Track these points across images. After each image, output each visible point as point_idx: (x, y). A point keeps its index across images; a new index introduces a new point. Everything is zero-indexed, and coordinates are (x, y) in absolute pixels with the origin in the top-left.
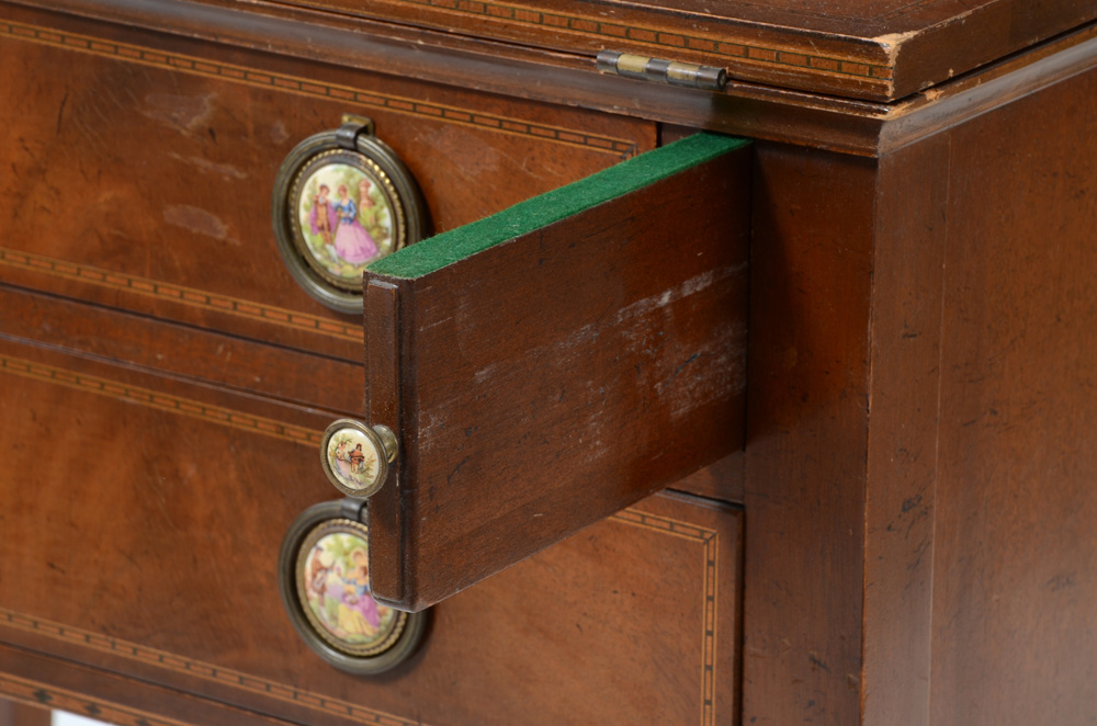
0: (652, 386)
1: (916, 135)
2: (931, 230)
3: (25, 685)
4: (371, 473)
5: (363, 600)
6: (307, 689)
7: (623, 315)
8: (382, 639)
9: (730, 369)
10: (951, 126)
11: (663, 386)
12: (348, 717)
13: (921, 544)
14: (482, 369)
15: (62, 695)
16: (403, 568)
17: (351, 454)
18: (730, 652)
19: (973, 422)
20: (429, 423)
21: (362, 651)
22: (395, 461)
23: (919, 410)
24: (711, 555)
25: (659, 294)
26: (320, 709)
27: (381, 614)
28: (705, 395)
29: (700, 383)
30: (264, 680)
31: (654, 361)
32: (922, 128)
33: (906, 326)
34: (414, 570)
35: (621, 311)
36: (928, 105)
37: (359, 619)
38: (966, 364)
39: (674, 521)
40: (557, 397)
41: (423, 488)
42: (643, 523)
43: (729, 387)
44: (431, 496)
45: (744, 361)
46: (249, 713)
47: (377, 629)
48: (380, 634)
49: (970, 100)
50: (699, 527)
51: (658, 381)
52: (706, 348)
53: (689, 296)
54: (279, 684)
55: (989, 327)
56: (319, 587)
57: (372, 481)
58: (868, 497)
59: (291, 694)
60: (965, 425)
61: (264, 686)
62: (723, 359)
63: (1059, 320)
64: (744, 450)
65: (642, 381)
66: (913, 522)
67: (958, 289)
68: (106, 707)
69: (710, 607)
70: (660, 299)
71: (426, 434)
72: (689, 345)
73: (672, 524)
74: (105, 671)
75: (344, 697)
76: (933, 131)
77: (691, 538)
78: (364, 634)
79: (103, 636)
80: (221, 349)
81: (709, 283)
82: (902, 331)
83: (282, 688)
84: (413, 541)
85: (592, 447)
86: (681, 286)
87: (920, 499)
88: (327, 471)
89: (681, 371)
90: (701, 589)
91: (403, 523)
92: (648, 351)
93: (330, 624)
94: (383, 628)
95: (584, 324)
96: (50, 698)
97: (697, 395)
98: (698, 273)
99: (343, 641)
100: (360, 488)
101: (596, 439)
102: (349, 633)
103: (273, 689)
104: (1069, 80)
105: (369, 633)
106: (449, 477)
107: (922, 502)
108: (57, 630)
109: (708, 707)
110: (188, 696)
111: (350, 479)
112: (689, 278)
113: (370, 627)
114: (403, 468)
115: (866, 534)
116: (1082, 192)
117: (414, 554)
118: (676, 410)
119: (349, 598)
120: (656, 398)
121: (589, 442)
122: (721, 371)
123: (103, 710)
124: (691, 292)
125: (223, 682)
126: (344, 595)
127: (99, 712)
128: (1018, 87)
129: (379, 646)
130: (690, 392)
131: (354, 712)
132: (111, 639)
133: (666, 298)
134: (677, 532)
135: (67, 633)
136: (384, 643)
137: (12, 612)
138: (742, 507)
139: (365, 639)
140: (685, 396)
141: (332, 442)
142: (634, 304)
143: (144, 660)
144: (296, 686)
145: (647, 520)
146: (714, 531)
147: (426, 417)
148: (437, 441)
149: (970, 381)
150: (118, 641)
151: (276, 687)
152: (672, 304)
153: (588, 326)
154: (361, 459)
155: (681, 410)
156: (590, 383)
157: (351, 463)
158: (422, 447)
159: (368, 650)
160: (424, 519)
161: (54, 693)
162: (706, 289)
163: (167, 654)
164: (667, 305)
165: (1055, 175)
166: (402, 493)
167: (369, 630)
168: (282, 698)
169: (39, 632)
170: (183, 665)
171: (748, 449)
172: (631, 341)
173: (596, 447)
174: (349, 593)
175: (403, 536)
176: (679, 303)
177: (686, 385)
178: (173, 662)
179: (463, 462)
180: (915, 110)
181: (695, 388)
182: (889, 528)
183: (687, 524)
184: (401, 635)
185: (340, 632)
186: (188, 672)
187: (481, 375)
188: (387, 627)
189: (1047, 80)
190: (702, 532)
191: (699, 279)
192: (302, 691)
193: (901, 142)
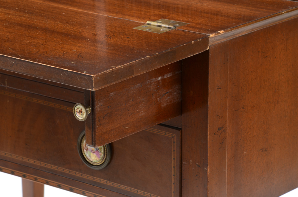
0: (156, 99)
1: (219, 41)
2: (224, 64)
3: (21, 173)
4: (84, 115)
5: (96, 152)
6: (84, 174)
7: (148, 82)
8: (101, 161)
9: (177, 96)
10: (229, 39)
11: (159, 99)
12: (93, 180)
13: (224, 138)
14: (112, 93)
15: (29, 176)
16: (92, 138)
17: (80, 111)
18: (179, 163)
19: (238, 110)
20: (98, 104)
21: (96, 164)
22: (90, 113)
23: (222, 106)
24: (174, 140)
25: (158, 77)
26: (87, 178)
27: (100, 155)
28: (171, 102)
29: (169, 99)
30: (75, 172)
31: (157, 93)
32: (221, 40)
33: (218, 86)
34: (95, 138)
35: (148, 81)
36: (221, 34)
37: (95, 156)
38: (235, 96)
39: (166, 132)
40: (131, 100)
41: (97, 119)
42: (159, 133)
43: (177, 100)
44: (99, 121)
45: (181, 94)
46: (71, 180)
47: (99, 159)
48: (100, 160)
49: (233, 33)
50: (171, 134)
51: (158, 98)
52: (171, 91)
53: (166, 78)
54: (78, 173)
55: (241, 88)
56: (86, 149)
57: (84, 117)
58: (209, 126)
59: (81, 175)
60: (236, 111)
61: (74, 173)
62: (175, 93)
63: (261, 87)
64: (181, 115)
65: (154, 98)
66: (221, 133)
67: (233, 78)
68: (39, 178)
69: (174, 153)
70: (158, 79)
71: (97, 107)
72: (166, 90)
73: (165, 133)
74: (38, 170)
75: (93, 175)
76: (224, 40)
77: (170, 136)
78: (96, 160)
79: (38, 161)
80: (64, 92)
81: (171, 75)
82: (217, 87)
83: (79, 173)
84: (95, 132)
85: (141, 112)
86: (164, 76)
87: (223, 128)
88: (75, 115)
89: (164, 96)
90: (172, 148)
91: (92, 127)
92: (155, 91)
93: (89, 158)
94: (101, 158)
95: (138, 83)
96: (26, 176)
97: (168, 102)
98: (168, 73)
99: (92, 162)
100: (82, 119)
101: (142, 110)
102: (93, 160)
103: (77, 174)
104: (262, 29)
105: (98, 160)
106: (104, 117)
107: (224, 128)
108: (27, 160)
109: (174, 176)
110: (57, 176)
111: (79, 117)
112: (166, 74)
113: (98, 158)
114: (92, 115)
115: (208, 135)
116: (266, 56)
117: (95, 134)
118: (163, 105)
119: (93, 151)
120: (158, 102)
121: (140, 111)
122: (174, 96)
123: (38, 179)
124: (166, 77)
125: (65, 172)
126: (92, 151)
127: (37, 180)
128: (247, 31)
129: (100, 163)
130: (167, 101)
131: (95, 179)
132: (40, 162)
133: (160, 78)
134: (167, 135)
135: (30, 161)
136: (101, 162)
137: (17, 156)
138: (181, 129)
139: (97, 161)
140: (165, 102)
141: (76, 108)
142: (151, 80)
143: (47, 167)
144: (82, 173)
145: (160, 132)
146: (175, 135)
147: (97, 103)
148: (100, 109)
149: (237, 100)
150: (42, 162)
151: (77, 173)
152: (161, 80)
153: (139, 84)
154: (82, 112)
155: (164, 105)
156: (140, 97)
157: (80, 113)
158: (96, 110)
159: (98, 164)
160: (97, 126)
161: (27, 175)
162: (170, 77)
163: (53, 165)
164: (160, 80)
165: (259, 52)
166: (92, 120)
167: (98, 159)
168: (79, 176)
169: (24, 160)
170: (56, 168)
171: (182, 115)
172: (151, 88)
173: (142, 112)
174: (93, 150)
175: (92, 130)
176: (163, 80)
177: (165, 99)
178: (54, 167)
179: (107, 114)
180: (217, 35)
181: (168, 100)
182: (215, 134)
183: (169, 133)
184: (105, 160)
185: (91, 160)
186: (57, 170)
187: (112, 94)
188: (102, 158)
189: (255, 29)
190: (172, 135)
191: (168, 74)
192: (83, 174)
193: (215, 43)
